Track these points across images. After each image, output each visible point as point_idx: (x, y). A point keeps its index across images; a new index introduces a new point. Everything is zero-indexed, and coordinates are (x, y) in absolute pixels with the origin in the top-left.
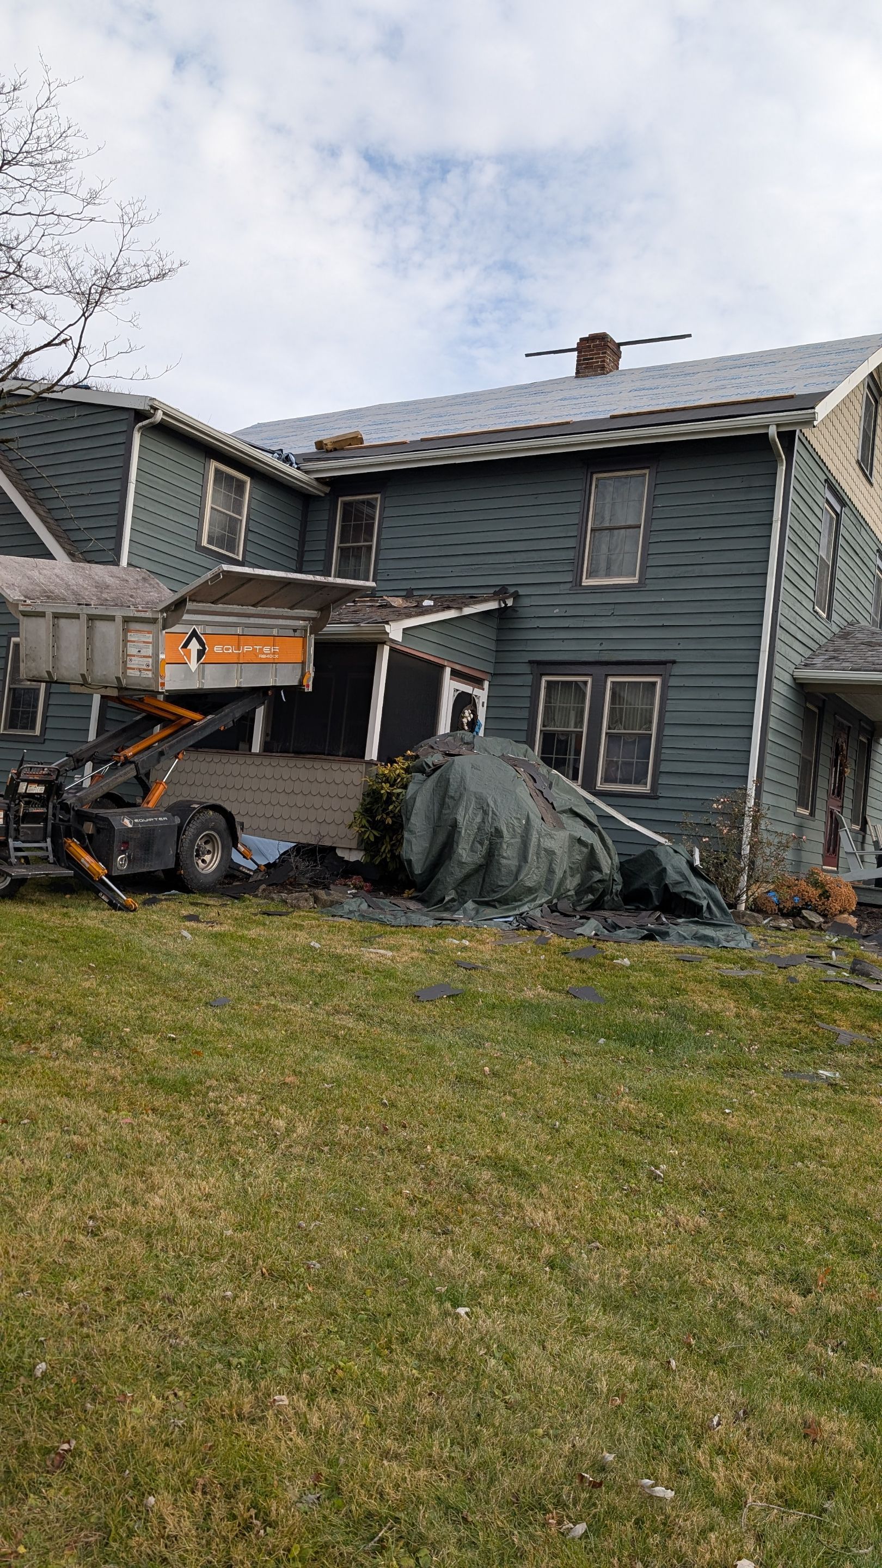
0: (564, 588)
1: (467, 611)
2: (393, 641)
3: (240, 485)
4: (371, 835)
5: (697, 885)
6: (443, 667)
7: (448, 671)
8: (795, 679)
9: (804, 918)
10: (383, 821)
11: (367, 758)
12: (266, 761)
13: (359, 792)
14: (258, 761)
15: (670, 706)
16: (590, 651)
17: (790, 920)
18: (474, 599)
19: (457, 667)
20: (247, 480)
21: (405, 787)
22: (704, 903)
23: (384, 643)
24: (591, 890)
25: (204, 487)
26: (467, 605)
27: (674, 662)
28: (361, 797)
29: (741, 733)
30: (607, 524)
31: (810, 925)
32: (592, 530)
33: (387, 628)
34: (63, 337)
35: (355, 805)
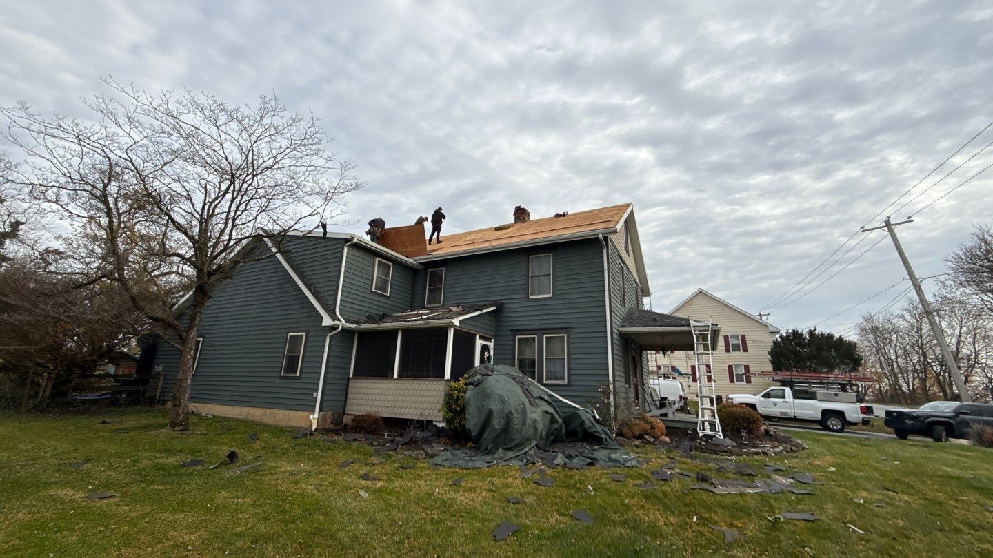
0: (523, 300)
1: (485, 311)
2: (456, 326)
3: (389, 266)
4: (450, 415)
5: (599, 428)
6: (475, 335)
7: (478, 336)
8: (619, 332)
9: (646, 439)
10: (455, 409)
11: (446, 378)
12: (400, 382)
13: (443, 394)
14: (396, 382)
15: (572, 346)
16: (536, 325)
17: (640, 441)
18: (486, 307)
19: (481, 334)
20: (392, 264)
21: (465, 392)
22: (603, 436)
23: (451, 327)
24: (552, 434)
25: (373, 268)
26: (484, 309)
27: (571, 328)
28: (443, 396)
29: (603, 356)
30: (536, 274)
31: (649, 442)
32: (531, 277)
33: (453, 320)
34: (316, 212)
35: (442, 400)
